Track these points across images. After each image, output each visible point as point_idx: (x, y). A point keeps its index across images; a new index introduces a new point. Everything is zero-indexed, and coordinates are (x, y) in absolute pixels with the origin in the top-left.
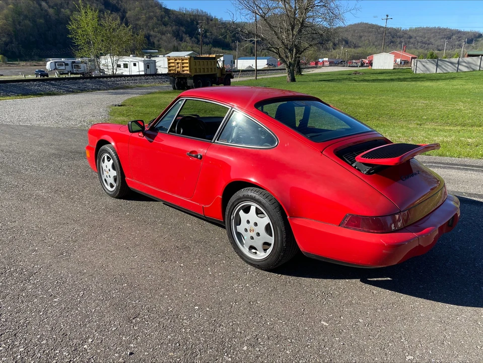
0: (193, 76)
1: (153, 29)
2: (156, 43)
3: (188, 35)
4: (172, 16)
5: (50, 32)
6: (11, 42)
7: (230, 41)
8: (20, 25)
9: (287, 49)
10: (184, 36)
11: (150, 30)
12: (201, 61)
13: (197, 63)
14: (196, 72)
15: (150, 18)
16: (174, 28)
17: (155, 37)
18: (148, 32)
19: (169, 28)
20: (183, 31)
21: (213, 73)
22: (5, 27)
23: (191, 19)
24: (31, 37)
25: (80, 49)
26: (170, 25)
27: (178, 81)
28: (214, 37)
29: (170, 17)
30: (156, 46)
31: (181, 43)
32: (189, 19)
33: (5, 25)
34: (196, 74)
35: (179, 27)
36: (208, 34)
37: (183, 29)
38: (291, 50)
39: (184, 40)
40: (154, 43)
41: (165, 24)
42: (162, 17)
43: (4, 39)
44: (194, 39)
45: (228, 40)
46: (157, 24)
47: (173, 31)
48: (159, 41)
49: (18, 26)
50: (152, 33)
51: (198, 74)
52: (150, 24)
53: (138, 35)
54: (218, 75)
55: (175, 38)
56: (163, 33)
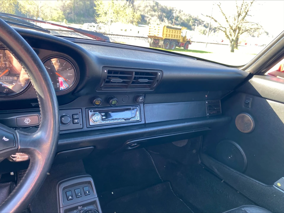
0: (164, 39)
1: (147, 13)
2: (148, 21)
3: (167, 19)
4: (159, 6)
5: (91, 9)
6: (71, 13)
7: (192, 24)
8: (77, 4)
9: (232, 29)
10: (165, 18)
11: (145, 13)
12: (171, 29)
13: (168, 31)
14: (166, 37)
15: (147, 6)
16: (159, 13)
17: (148, 17)
18: (144, 14)
19: (156, 13)
20: (164, 16)
21: (178, 39)
22: (69, 4)
23: (170, 9)
24: (81, 11)
25: (100, 17)
26: (158, 12)
27: (154, 41)
28: (182, 21)
29: (158, 7)
30: (147, 23)
31: (162, 22)
32: (169, 9)
33: (70, 3)
34: (166, 38)
35: (163, 13)
36: (179, 19)
37: (164, 14)
38: (235, 31)
39: (164, 21)
40: (146, 21)
41: (155, 11)
42: (154, 6)
43: (68, 11)
44: (170, 21)
45: (191, 23)
46: (150, 10)
47: (158, 15)
48: (149, 20)
49: (76, 4)
50: (146, 15)
51: (168, 38)
52: (146, 10)
53: (136, 13)
54: (181, 41)
55: (159, 19)
56: (152, 16)
